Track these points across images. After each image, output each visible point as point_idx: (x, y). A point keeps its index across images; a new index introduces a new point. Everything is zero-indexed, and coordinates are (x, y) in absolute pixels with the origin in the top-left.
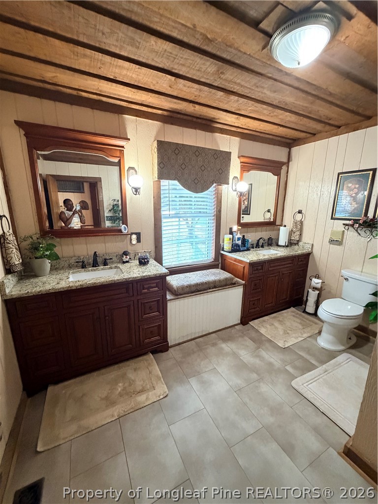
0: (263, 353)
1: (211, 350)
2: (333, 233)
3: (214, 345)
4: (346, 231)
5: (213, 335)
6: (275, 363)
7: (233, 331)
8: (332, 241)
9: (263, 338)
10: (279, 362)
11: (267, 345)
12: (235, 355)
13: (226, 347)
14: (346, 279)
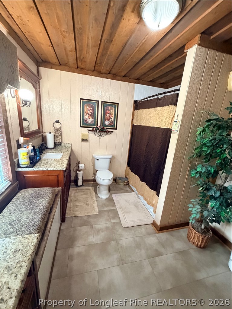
0: (98, 226)
1: (75, 264)
2: (83, 135)
3: (71, 258)
4: (89, 134)
5: (58, 253)
6: (107, 225)
7: (65, 233)
8: (83, 141)
9: (85, 218)
10: (107, 223)
11: (91, 220)
12: (91, 246)
13: (79, 248)
14: (98, 160)
